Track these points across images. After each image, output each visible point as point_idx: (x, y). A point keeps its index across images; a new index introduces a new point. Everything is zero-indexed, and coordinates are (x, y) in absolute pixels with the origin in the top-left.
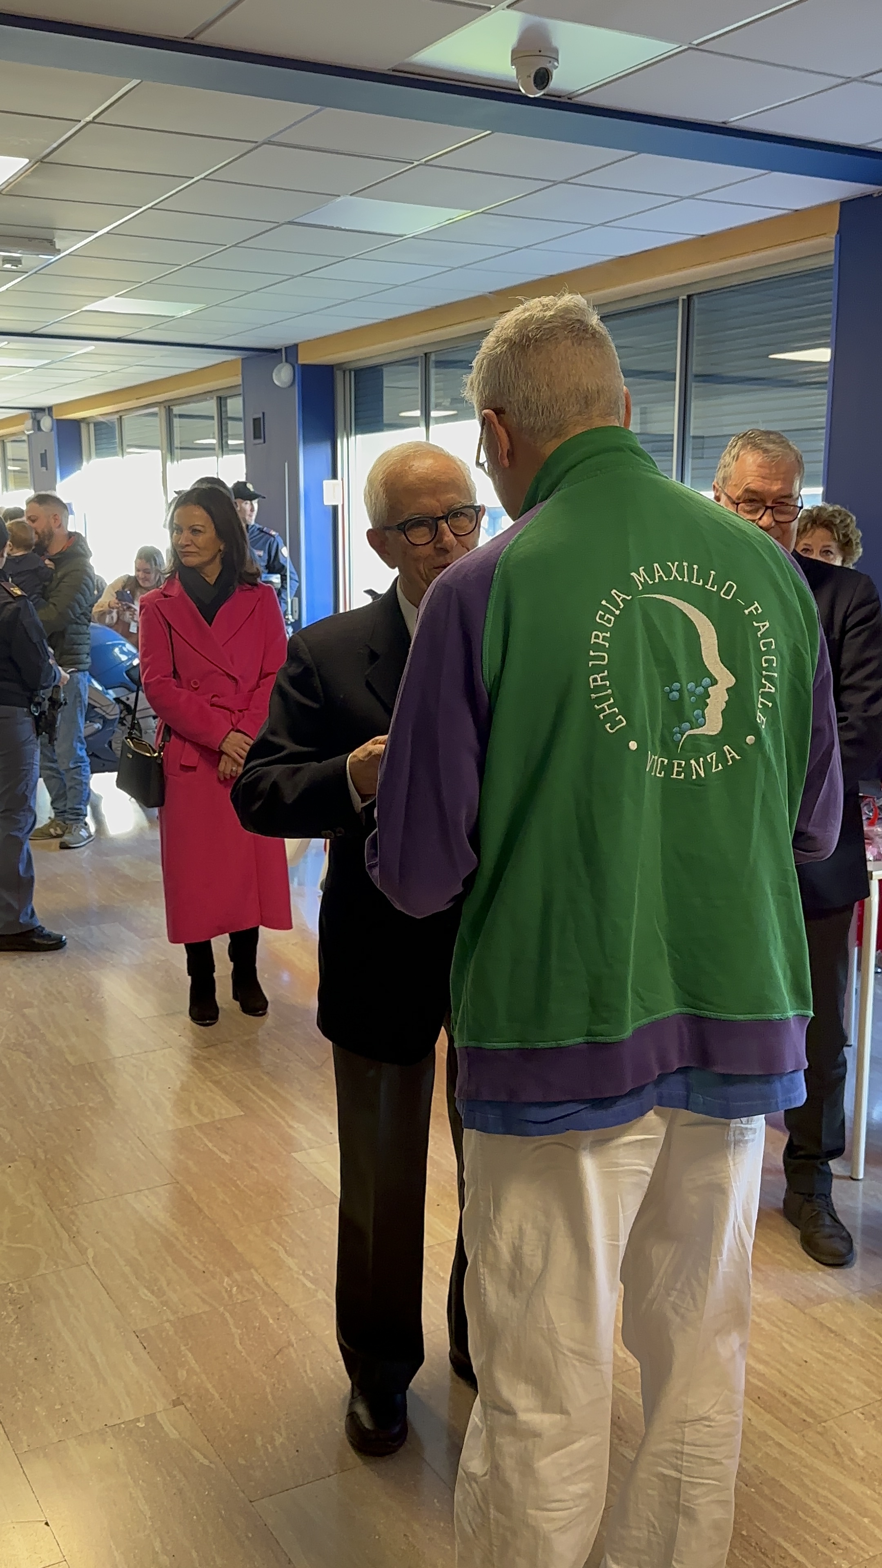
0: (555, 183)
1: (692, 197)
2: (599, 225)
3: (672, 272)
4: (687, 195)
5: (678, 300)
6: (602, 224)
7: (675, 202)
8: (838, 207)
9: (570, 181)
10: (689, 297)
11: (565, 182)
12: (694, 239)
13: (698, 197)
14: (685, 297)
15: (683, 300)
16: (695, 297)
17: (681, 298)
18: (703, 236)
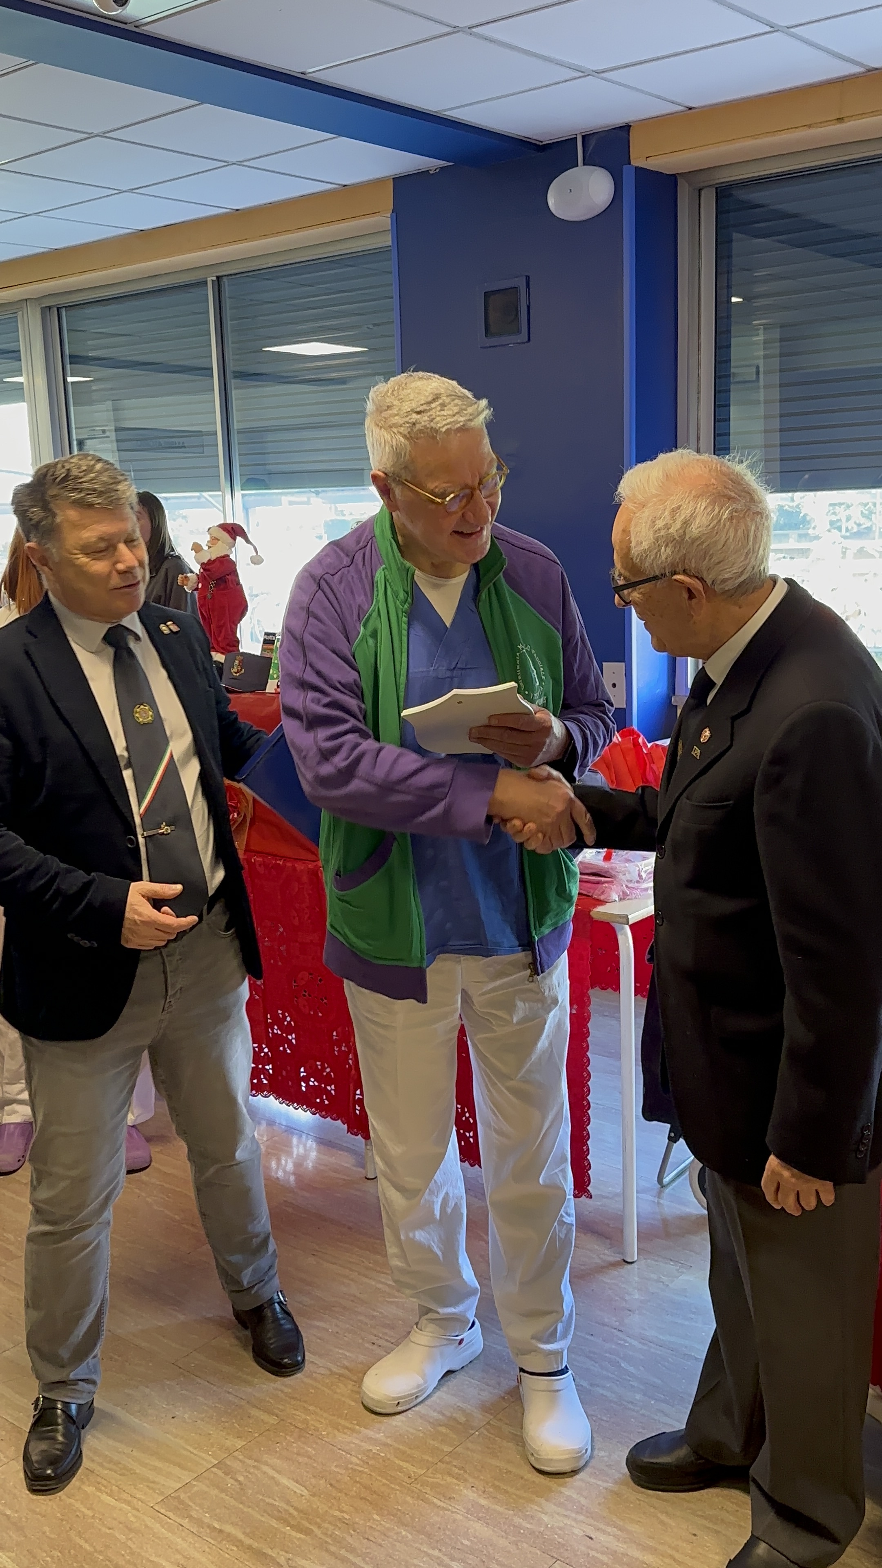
0: (92, 136)
1: (239, 163)
2: (126, 191)
3: (204, 249)
4: (234, 160)
5: (206, 282)
6: (131, 190)
7: (224, 166)
8: (392, 180)
9: (107, 135)
10: (218, 277)
11: (103, 135)
12: (226, 214)
13: (245, 163)
14: (215, 278)
15: (212, 281)
16: (225, 279)
17: (209, 280)
18: (237, 210)
